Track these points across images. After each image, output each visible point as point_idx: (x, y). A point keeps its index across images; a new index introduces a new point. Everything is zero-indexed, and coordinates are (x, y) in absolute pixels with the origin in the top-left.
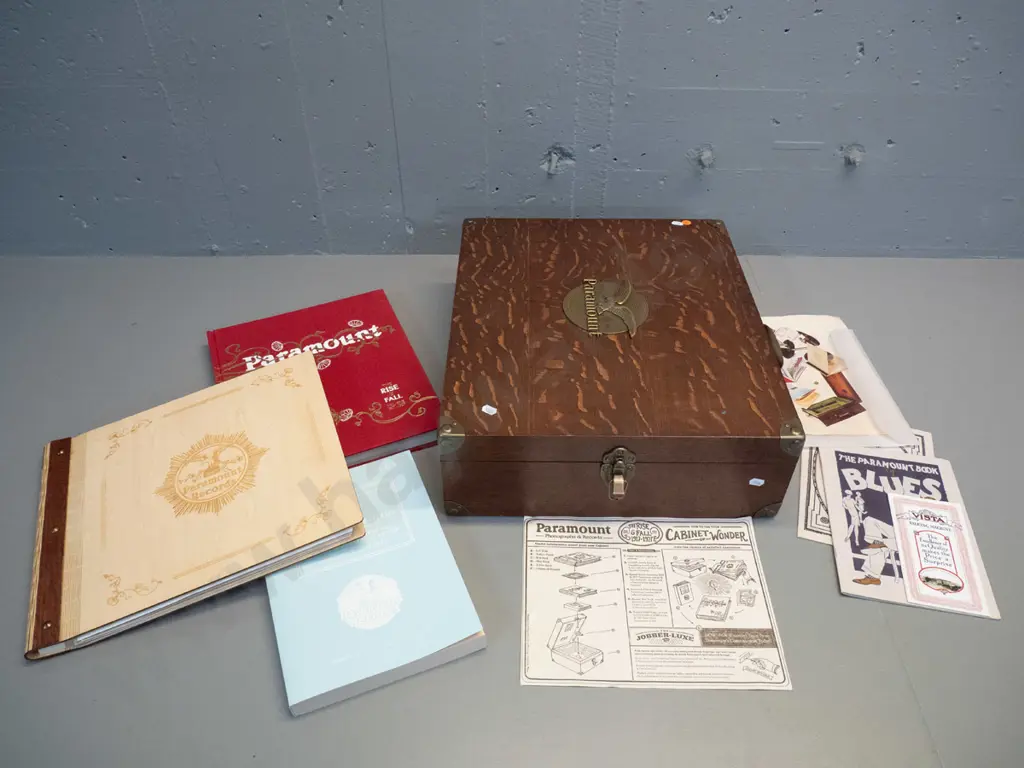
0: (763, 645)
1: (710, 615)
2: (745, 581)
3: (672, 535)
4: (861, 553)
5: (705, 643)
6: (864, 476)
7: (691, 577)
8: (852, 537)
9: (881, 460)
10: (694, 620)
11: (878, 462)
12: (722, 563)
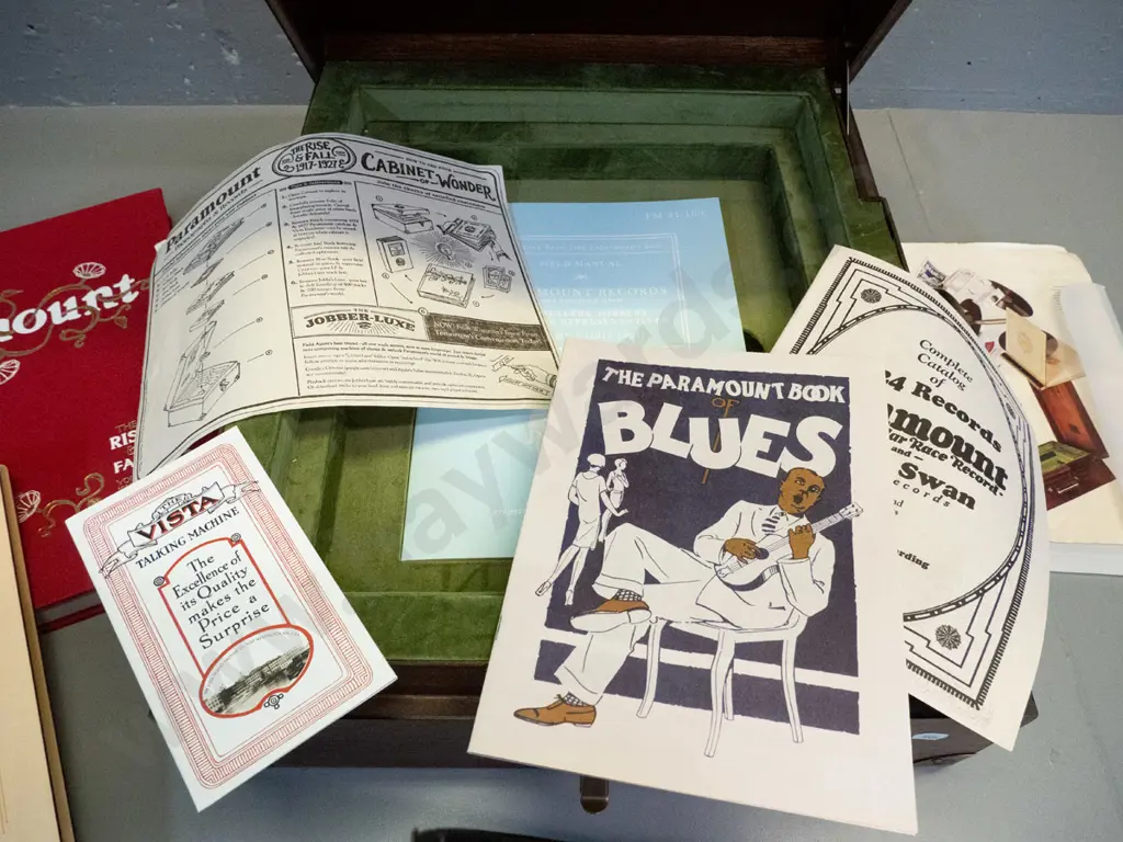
0: (528, 347)
1: (441, 293)
2: (494, 256)
3: (372, 163)
4: (570, 628)
5: (434, 336)
6: (651, 419)
7: (407, 232)
8: (560, 584)
9: (706, 375)
10: (414, 296)
11: (699, 381)
12: (458, 222)
